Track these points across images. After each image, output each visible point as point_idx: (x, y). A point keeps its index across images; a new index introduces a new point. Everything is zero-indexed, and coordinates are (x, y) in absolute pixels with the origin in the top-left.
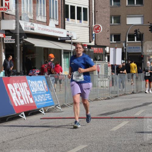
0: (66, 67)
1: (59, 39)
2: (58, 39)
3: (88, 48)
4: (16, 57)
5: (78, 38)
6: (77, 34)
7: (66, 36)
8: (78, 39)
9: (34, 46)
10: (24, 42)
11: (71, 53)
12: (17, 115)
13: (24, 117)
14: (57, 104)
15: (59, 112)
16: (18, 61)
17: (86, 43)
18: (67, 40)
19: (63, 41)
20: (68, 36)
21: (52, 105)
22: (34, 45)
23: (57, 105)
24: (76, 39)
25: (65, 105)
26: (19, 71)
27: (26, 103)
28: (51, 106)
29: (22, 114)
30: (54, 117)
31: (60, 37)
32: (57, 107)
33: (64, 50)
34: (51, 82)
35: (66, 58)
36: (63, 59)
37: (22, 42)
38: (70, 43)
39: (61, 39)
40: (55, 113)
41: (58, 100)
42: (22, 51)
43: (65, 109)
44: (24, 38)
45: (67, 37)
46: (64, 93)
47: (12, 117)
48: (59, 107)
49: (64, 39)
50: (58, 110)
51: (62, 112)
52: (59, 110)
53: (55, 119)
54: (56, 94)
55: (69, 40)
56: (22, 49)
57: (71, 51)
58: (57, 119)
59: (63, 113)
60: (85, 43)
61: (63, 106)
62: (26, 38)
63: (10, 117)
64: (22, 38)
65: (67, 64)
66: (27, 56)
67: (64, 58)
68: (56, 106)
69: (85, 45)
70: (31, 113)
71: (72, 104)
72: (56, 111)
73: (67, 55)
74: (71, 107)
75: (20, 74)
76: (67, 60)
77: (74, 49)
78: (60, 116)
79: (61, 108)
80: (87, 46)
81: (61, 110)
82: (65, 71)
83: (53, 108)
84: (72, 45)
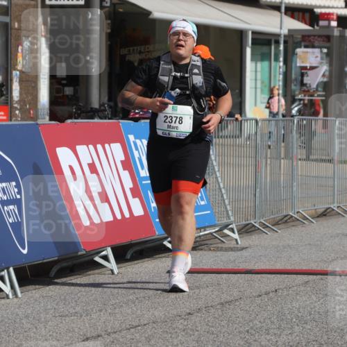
0: (259, 91)
3: (339, 25)
9: (151, 17)
11: (277, 42)
12: (86, 259)
13: (113, 264)
14: (225, 221)
15: (232, 249)
17: (333, 7)
21: (207, 224)
22: (149, 13)
23: (226, 226)
26: (95, 104)
27: (119, 216)
28: (205, 228)
29: (104, 253)
30: (214, 267)
32: (226, 231)
33: (254, 33)
35: (262, 60)
36: (249, 65)
37: (108, 3)
38: (276, 8)
40: (219, 253)
41: (228, 207)
43: (253, 240)
46: (251, 183)
48: (233, 232)
50: (228, 244)
51: (243, 249)
52: (233, 244)
53: (219, 276)
54: (222, 185)
57: (279, 35)
58: (225, 276)
59: (244, 253)
60: (329, 7)
61: (246, 230)
63: (65, 264)
65: (262, 82)
66: (124, 51)
67: (252, 59)
68: (221, 230)
69: (329, 14)
70: (135, 252)
71: (276, 224)
72: (223, 245)
73: (265, 49)
74: (276, 235)
75: (100, 114)
76: (263, 66)
77: (289, 30)
78: (237, 262)
79: (239, 234)
80: (335, 17)
81: (240, 243)
82: (255, 105)
83: (211, 233)
84: (283, 14)
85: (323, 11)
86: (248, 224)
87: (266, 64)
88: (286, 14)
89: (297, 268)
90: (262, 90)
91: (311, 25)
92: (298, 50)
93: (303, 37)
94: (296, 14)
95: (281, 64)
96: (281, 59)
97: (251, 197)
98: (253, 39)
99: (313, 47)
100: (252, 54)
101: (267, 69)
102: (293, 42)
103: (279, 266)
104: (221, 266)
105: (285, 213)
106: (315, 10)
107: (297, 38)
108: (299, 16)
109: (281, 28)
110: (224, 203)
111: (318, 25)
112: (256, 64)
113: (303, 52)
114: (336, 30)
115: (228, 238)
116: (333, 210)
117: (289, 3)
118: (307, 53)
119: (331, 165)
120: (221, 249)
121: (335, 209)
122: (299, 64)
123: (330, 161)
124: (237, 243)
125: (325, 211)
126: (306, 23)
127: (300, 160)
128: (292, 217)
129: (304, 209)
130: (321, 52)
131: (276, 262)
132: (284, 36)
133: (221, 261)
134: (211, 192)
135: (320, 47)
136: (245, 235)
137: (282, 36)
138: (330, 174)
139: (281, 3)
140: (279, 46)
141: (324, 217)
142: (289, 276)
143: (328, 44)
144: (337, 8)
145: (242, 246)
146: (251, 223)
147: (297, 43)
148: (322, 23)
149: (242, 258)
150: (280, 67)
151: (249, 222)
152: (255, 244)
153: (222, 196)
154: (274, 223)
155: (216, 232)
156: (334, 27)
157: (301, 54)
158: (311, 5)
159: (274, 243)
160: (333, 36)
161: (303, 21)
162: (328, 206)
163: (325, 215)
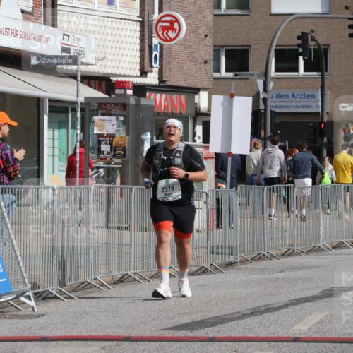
0: (56, 158)
1: (34, 61)
2: (29, 60)
3: (134, 94)
5: (103, 59)
6: (98, 46)
7: (59, 53)
8: (100, 62)
11: (74, 110)
14: (21, 288)
15: (28, 317)
17: (129, 76)
18: (62, 64)
19: (47, 67)
20: (65, 50)
23: (22, 294)
24: (93, 62)
25: (51, 293)
30: (9, 335)
31: (39, 56)
32: (23, 299)
33: (50, 100)
35: (59, 128)
36: (47, 133)
38: (73, 76)
39: (43, 61)
40: (15, 321)
43: (51, 306)
45: (64, 54)
48: (30, 299)
49: (51, 61)
50: (24, 311)
51: (39, 316)
52: (29, 311)
53: (12, 343)
54: (18, 253)
55: (69, 64)
57: (76, 103)
58: (20, 344)
59: (41, 320)
60: (124, 76)
61: (42, 297)
65: (60, 150)
67: (49, 127)
68: (17, 297)
69: (125, 82)
71: (73, 291)
72: (19, 313)
73: (62, 116)
74: (72, 301)
76: (60, 133)
77: (85, 98)
78: (32, 330)
79: (35, 301)
80: (130, 85)
81: (36, 310)
82: (53, 173)
83: (7, 301)
84: (79, 82)
85: (119, 79)
86: (46, 291)
87: (63, 131)
88: (82, 82)
89: (94, 334)
90: (59, 158)
91: (108, 93)
92: (95, 118)
93: (100, 104)
94: (93, 82)
95: (79, 132)
96: (78, 127)
97: (48, 264)
98: (49, 106)
99: (110, 115)
100: (49, 122)
101: (64, 137)
103: (75, 333)
104: (16, 334)
105: (82, 280)
106: (111, 78)
107: (93, 106)
108: (95, 84)
109: (77, 96)
110: (21, 271)
111: (114, 94)
112: (54, 131)
113: (100, 120)
114: (131, 98)
115: (25, 306)
116: (130, 276)
117: (85, 71)
118: (104, 120)
119: (127, 232)
120: (17, 317)
121: (132, 275)
122: (96, 131)
123: (127, 228)
124: (34, 310)
125: (122, 278)
126: (102, 92)
127: (97, 227)
128: (89, 283)
129: (102, 276)
130: (118, 119)
131: (72, 328)
132: (81, 104)
133: (17, 329)
134: (8, 259)
135: (117, 115)
136: (42, 302)
137: (79, 104)
138: (127, 241)
139: (77, 71)
140: (76, 114)
141: (121, 284)
142: (85, 342)
143: (124, 113)
144: (133, 76)
145: (39, 313)
146: (48, 291)
147: (93, 111)
148: (118, 91)
149: (38, 325)
150: (77, 134)
151: (46, 289)
152: (52, 311)
153: (19, 264)
154: (71, 290)
155: (12, 300)
156: (130, 95)
157: (98, 122)
158: (107, 74)
159: (71, 310)
160: (129, 104)
161: (100, 89)
162: (125, 273)
163: (122, 281)
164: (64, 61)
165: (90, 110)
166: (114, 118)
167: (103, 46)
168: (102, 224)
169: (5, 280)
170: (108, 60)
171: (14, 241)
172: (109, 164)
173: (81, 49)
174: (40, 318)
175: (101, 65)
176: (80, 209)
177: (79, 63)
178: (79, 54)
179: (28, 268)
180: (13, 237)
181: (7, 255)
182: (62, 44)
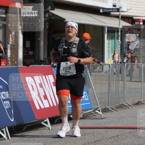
0: (110, 52)
1: (101, 11)
2: (99, 10)
3: (143, 24)
4: (39, 37)
5: (130, 9)
6: (128, 4)
7: (111, 7)
8: (129, 11)
9: (65, 21)
10: (50, 14)
11: (118, 31)
12: (38, 123)
13: (49, 125)
14: (96, 107)
15: (99, 119)
16: (42, 44)
17: (141, 16)
18: (113, 12)
19: (107, 13)
20: (114, 6)
21: (88, 108)
22: (64, 19)
23: (97, 109)
24: (126, 10)
25: (108, 109)
26: (42, 59)
27: (52, 105)
28: (88, 110)
29: (45, 121)
30: (91, 126)
31: (103, 9)
32: (97, 111)
33: (108, 27)
34: (88, 75)
35: (112, 39)
36: (106, 41)
37: (47, 15)
38: (117, 17)
39: (105, 11)
40: (94, 120)
41: (97, 101)
42: (48, 28)
43: (108, 115)
44: (50, 9)
45: (114, 8)
46: (107, 91)
47: (31, 125)
48: (100, 111)
49: (108, 11)
50: (97, 116)
51: (104, 118)
52: (99, 116)
53: (93, 130)
54: (95, 92)
55: (116, 12)
56: (47, 25)
57: (118, 28)
58: (96, 130)
59: (104, 120)
60: (139, 16)
61: (105, 110)
62: (54, 10)
63: (29, 125)
64: (48, 9)
65: (112, 49)
66: (54, 36)
67: (108, 39)
68: (94, 110)
69: (139, 19)
70: (58, 120)
71: (118, 108)
72: (95, 117)
73: (113, 34)
74: (117, 112)
75: (44, 63)
76: (112, 41)
77: (123, 26)
78: (101, 124)
79: (102, 112)
80: (142, 21)
81: (102, 116)
82: (109, 58)
83: (90, 112)
84: (120, 20)
85: (137, 18)
86: (106, 108)
87: (113, 41)
88: (121, 19)
89: (126, 126)
90: (111, 52)
91: (132, 24)
92: (127, 35)
93: (129, 29)
94: (126, 19)
95: (120, 41)
96: (120, 39)
97: (107, 96)
98: (108, 30)
99: (133, 33)
100: (107, 37)
101: (113, 43)
102: (125, 31)
103: (118, 126)
104: (94, 126)
105: (121, 103)
106: (134, 18)
107: (126, 29)
108: (127, 20)
109: (119, 25)
110: (96, 99)
111: (135, 24)
112: (109, 41)
113: (129, 36)
114: (142, 26)
115: (97, 114)
116: (141, 102)
117: (123, 15)
118: (130, 36)
119: (140, 83)
120: (94, 119)
121: (142, 101)
122: (127, 40)
123: (140, 82)
124: (101, 116)
125: (138, 102)
126: (130, 23)
127: (127, 81)
128: (124, 105)
129: (129, 102)
130: (136, 35)
131: (117, 124)
132: (121, 29)
133: (95, 124)
134: (90, 95)
135: (136, 33)
136: (104, 112)
137: (120, 29)
138: (140, 87)
139: (119, 15)
140: (119, 33)
141: (138, 105)
142: (123, 129)
143: (139, 32)
144: (143, 17)
145: (103, 117)
146: (107, 108)
147: (126, 32)
148: (136, 23)
149: (103, 122)
150: (119, 42)
151: (106, 107)
152: (109, 116)
153: (95, 96)
154: (116, 107)
155: (92, 111)
156: (141, 25)
157: (128, 36)
158: (132, 16)
159: (117, 116)
160: (141, 29)
161: (129, 22)
162: (139, 100)
163: (138, 104)
164: (114, 10)
165: (125, 32)
166: (134, 35)
167: (130, 4)
168: (129, 80)
169: (89, 103)
170: (132, 10)
171: (93, 87)
172: (132, 54)
173: (121, 5)
174: (104, 119)
175: (129, 12)
176: (120, 74)
177: (120, 11)
178: (120, 8)
179: (99, 98)
180: (92, 85)
181: (90, 93)
182: (113, 3)
